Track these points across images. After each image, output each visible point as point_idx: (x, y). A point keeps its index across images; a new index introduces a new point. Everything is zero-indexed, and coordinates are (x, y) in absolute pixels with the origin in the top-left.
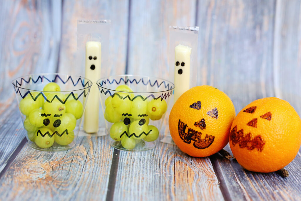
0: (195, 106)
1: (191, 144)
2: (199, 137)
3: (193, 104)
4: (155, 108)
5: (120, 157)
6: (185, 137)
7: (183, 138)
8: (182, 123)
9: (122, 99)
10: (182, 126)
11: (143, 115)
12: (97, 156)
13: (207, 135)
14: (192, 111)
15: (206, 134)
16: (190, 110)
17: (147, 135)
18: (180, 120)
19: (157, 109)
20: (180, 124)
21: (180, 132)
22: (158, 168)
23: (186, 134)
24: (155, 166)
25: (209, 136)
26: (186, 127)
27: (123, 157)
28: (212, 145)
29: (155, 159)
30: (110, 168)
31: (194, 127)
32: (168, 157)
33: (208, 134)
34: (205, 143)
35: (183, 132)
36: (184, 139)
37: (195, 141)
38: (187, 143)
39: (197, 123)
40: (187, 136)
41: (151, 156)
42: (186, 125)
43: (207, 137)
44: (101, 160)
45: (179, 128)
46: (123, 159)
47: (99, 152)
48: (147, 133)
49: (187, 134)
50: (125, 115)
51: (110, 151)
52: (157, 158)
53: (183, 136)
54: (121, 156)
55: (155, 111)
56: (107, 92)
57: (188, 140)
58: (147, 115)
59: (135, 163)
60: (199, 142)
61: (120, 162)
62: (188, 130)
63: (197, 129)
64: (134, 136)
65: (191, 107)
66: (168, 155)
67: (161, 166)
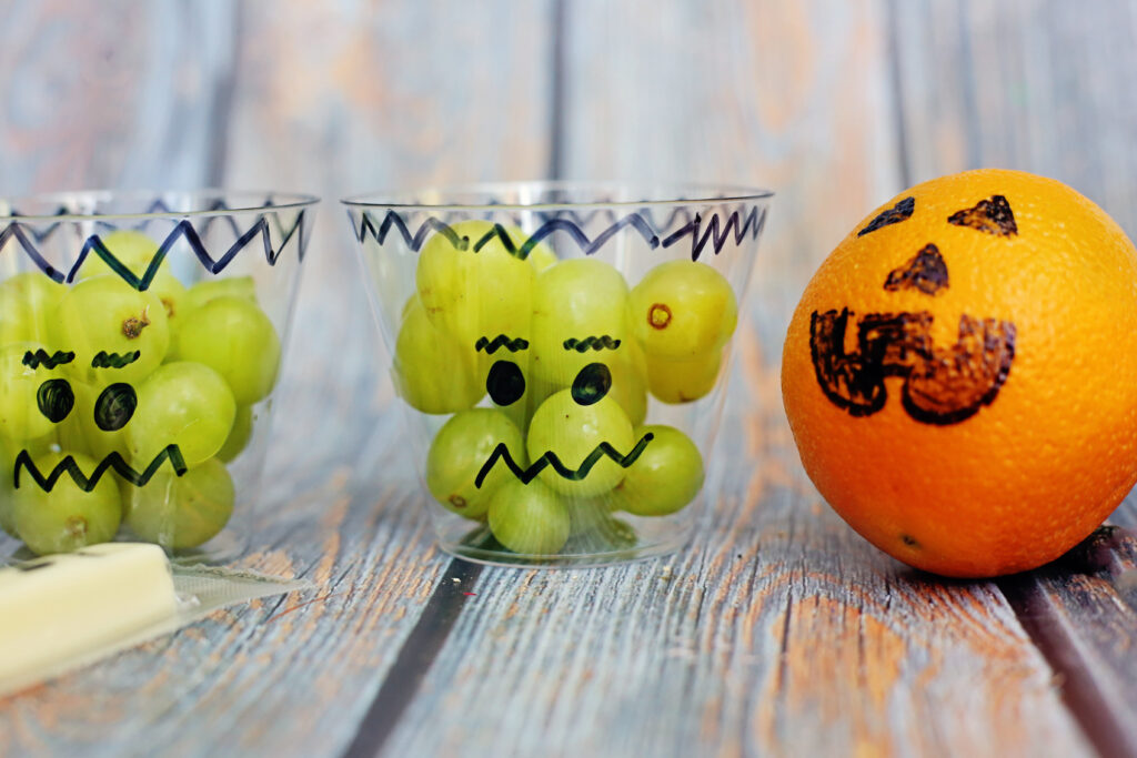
2: (921, 340)
4: (663, 308)
5: (476, 589)
8: (824, 316)
9: (465, 248)
10: (829, 329)
11: (591, 339)
12: (348, 588)
14: (867, 241)
15: (961, 313)
16: (860, 243)
17: (626, 462)
18: (814, 316)
19: (673, 314)
20: (818, 328)
23: (851, 358)
26: (845, 324)
27: (493, 590)
29: (678, 593)
30: (403, 635)
31: (886, 296)
32: (751, 582)
36: (847, 396)
37: (906, 373)
38: (868, 411)
40: (859, 367)
41: (654, 582)
42: (845, 310)
44: (366, 604)
45: (814, 352)
46: (493, 600)
47: (366, 574)
48: (624, 451)
50: (492, 347)
51: (430, 566)
52: (691, 589)
54: (485, 585)
55: (663, 326)
58: (618, 343)
59: (556, 613)
61: (471, 610)
62: (858, 330)
63: (909, 301)
64: (550, 468)
67: (708, 619)
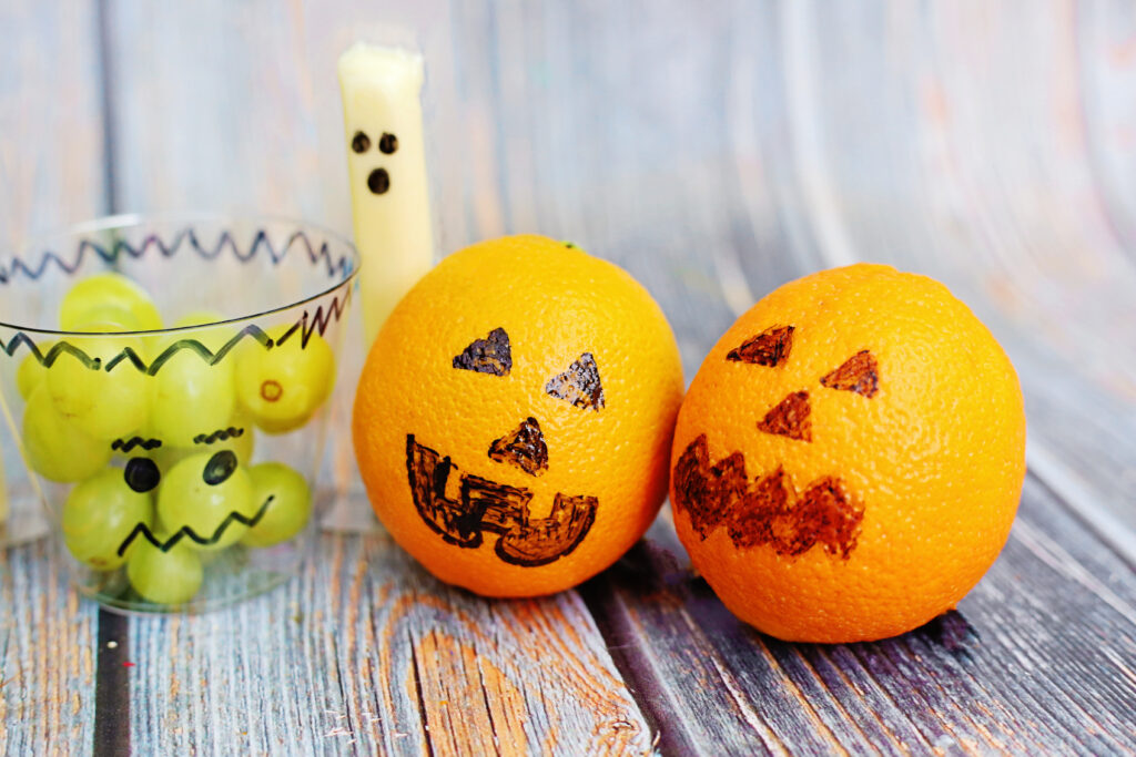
0: (482, 356)
1: (482, 548)
2: (520, 511)
3: (469, 350)
4: (275, 383)
5: (133, 659)
6: (450, 517)
7: (440, 522)
8: (422, 449)
9: (97, 368)
10: (430, 469)
11: (217, 433)
12: (15, 668)
13: (559, 495)
14: (466, 384)
15: (556, 492)
16: (458, 382)
17: (252, 523)
18: (411, 438)
19: (285, 389)
20: (417, 456)
21: (420, 498)
22: (334, 695)
23: (451, 503)
24: (316, 686)
25: (571, 500)
26: (448, 472)
27: (148, 654)
28: (587, 538)
29: (312, 641)
30: (89, 736)
31: (490, 463)
32: (372, 617)
33: (564, 492)
34: (553, 536)
35: (433, 495)
36: (443, 528)
37: (503, 532)
38: (462, 545)
39: (502, 446)
40: (458, 514)
41: (288, 627)
42: (447, 459)
43: (563, 507)
44: (41, 694)
45: (411, 475)
46: (152, 671)
47: (25, 642)
48: (249, 514)
49: (456, 502)
50: (127, 447)
51: (79, 625)
52: (321, 633)
53: (439, 513)
54: (138, 648)
55: (275, 399)
56: (14, 343)
57: (464, 534)
58: (241, 431)
59: (214, 685)
60: (521, 537)
61: (138, 690)
62: (460, 484)
63: (507, 474)
64: (186, 539)
65: (459, 362)
66: (372, 607)
67: (348, 678)
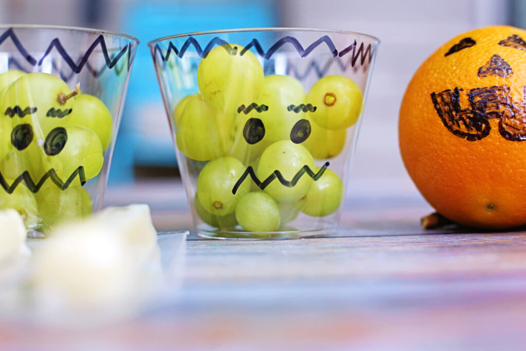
1: (492, 133)
4: (331, 95)
6: (468, 120)
7: (463, 128)
8: (440, 94)
9: (235, 54)
10: (448, 100)
11: (301, 106)
18: (433, 95)
19: (337, 98)
20: (439, 99)
21: (448, 120)
23: (465, 111)
35: (454, 113)
36: (466, 131)
38: (479, 138)
39: (484, 70)
42: (456, 89)
45: (439, 111)
49: (468, 109)
50: (248, 110)
53: (460, 122)
55: (332, 104)
57: (478, 128)
58: (315, 109)
60: (512, 116)
62: (467, 98)
64: (276, 180)
